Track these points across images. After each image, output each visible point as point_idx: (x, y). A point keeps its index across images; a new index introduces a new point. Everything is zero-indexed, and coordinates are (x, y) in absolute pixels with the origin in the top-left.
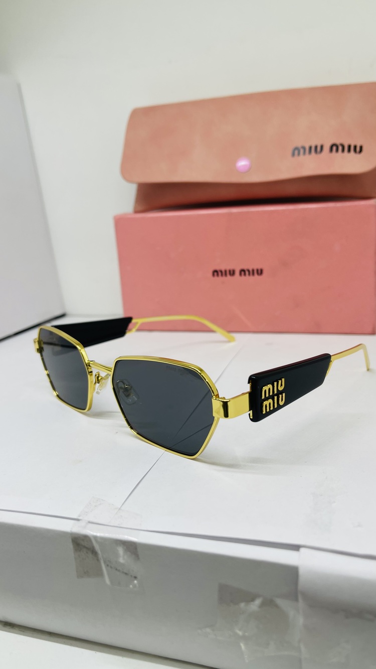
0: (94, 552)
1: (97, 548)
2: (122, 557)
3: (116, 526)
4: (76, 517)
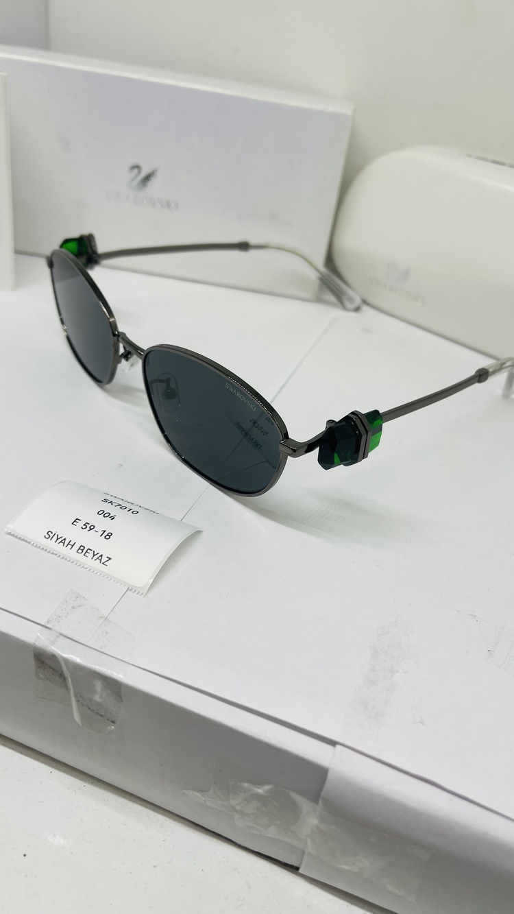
0: (62, 676)
1: (67, 673)
2: (99, 695)
3: (97, 648)
4: (43, 624)
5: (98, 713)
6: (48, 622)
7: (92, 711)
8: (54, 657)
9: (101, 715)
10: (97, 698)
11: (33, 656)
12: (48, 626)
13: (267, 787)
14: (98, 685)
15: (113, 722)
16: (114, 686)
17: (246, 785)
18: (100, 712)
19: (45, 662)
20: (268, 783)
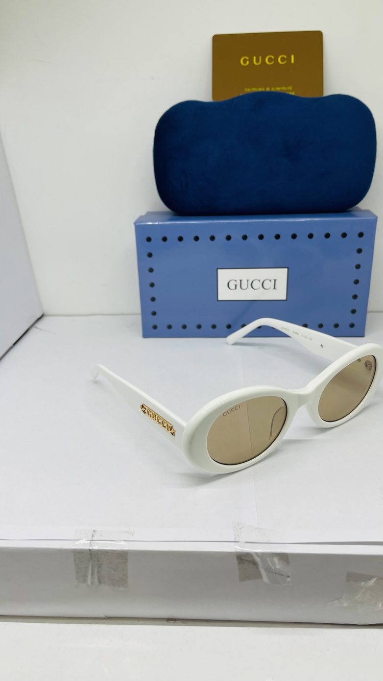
0: (254, 563)
1: (258, 560)
2: (278, 565)
3: (267, 542)
4: (233, 540)
5: (280, 575)
6: (235, 539)
7: (278, 574)
8: (248, 554)
9: (282, 575)
10: (278, 567)
11: (235, 557)
12: (237, 540)
13: (374, 580)
14: (276, 560)
15: (288, 576)
16: (284, 557)
17: (363, 583)
18: (281, 573)
19: (244, 559)
20: (373, 577)
